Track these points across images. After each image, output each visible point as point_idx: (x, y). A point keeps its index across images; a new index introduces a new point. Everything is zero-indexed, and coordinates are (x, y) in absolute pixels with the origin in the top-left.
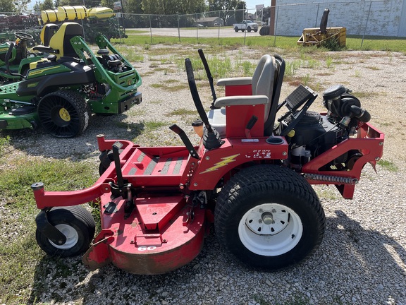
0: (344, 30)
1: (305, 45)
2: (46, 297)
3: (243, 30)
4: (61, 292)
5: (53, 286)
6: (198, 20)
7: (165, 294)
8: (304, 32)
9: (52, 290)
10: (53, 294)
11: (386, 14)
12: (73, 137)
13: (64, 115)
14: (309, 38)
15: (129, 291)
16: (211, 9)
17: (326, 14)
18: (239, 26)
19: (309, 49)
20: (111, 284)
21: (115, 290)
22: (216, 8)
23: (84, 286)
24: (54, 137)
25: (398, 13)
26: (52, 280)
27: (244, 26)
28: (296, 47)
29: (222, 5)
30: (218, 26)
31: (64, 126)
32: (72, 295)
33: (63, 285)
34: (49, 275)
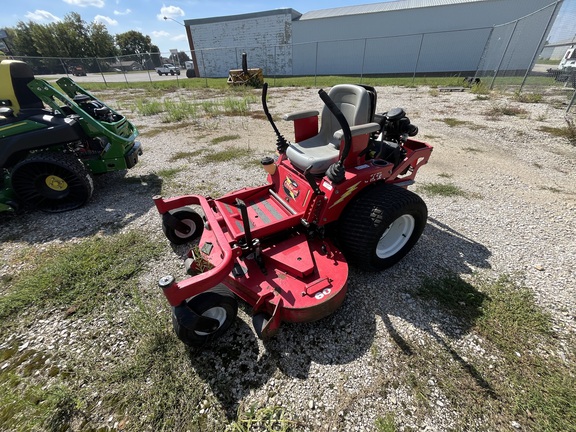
0: (260, 71)
1: (235, 85)
2: (238, 392)
3: (167, 74)
4: (251, 376)
5: (233, 375)
6: (114, 65)
7: (342, 323)
8: (230, 73)
9: (238, 381)
10: (242, 383)
11: (282, 57)
12: (79, 208)
13: (56, 184)
14: (236, 79)
15: (311, 337)
16: (124, 53)
17: (245, 57)
18: (162, 70)
19: (240, 88)
20: (288, 340)
21: (298, 343)
22: (128, 52)
23: (264, 355)
24: (51, 213)
25: (290, 57)
26: (226, 371)
27: (166, 70)
28: (227, 87)
29: (134, 49)
30: (137, 70)
31: (61, 197)
32: (263, 372)
33: (244, 368)
34: (217, 367)
